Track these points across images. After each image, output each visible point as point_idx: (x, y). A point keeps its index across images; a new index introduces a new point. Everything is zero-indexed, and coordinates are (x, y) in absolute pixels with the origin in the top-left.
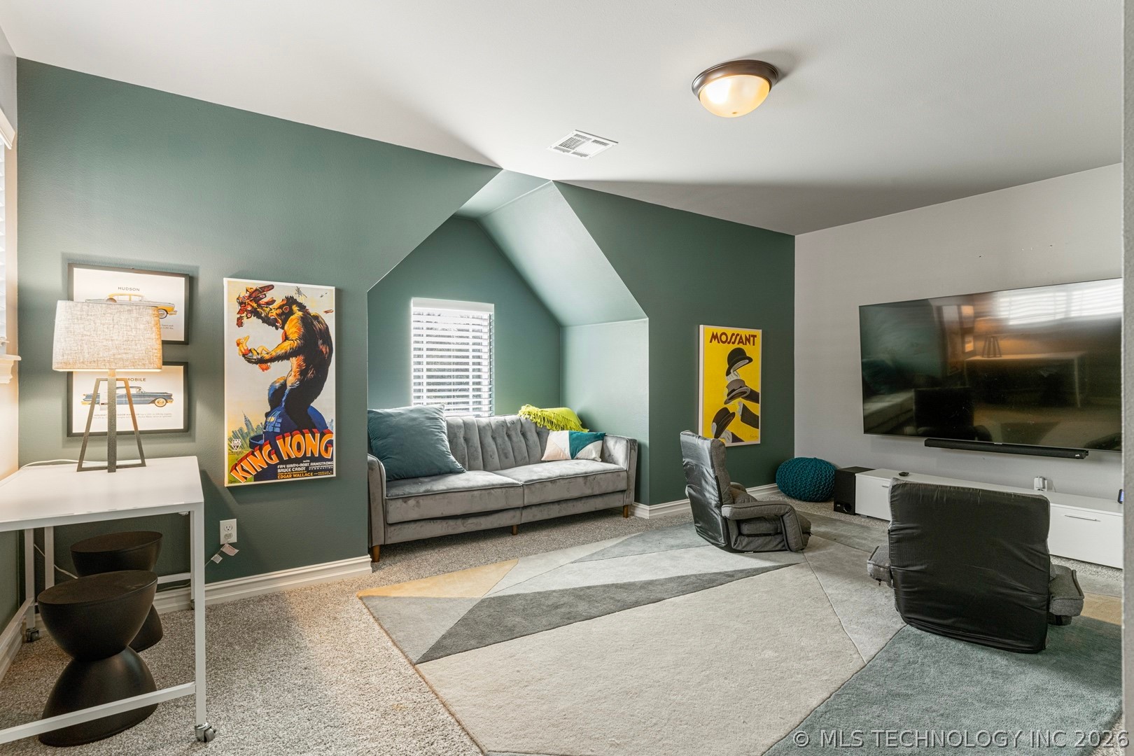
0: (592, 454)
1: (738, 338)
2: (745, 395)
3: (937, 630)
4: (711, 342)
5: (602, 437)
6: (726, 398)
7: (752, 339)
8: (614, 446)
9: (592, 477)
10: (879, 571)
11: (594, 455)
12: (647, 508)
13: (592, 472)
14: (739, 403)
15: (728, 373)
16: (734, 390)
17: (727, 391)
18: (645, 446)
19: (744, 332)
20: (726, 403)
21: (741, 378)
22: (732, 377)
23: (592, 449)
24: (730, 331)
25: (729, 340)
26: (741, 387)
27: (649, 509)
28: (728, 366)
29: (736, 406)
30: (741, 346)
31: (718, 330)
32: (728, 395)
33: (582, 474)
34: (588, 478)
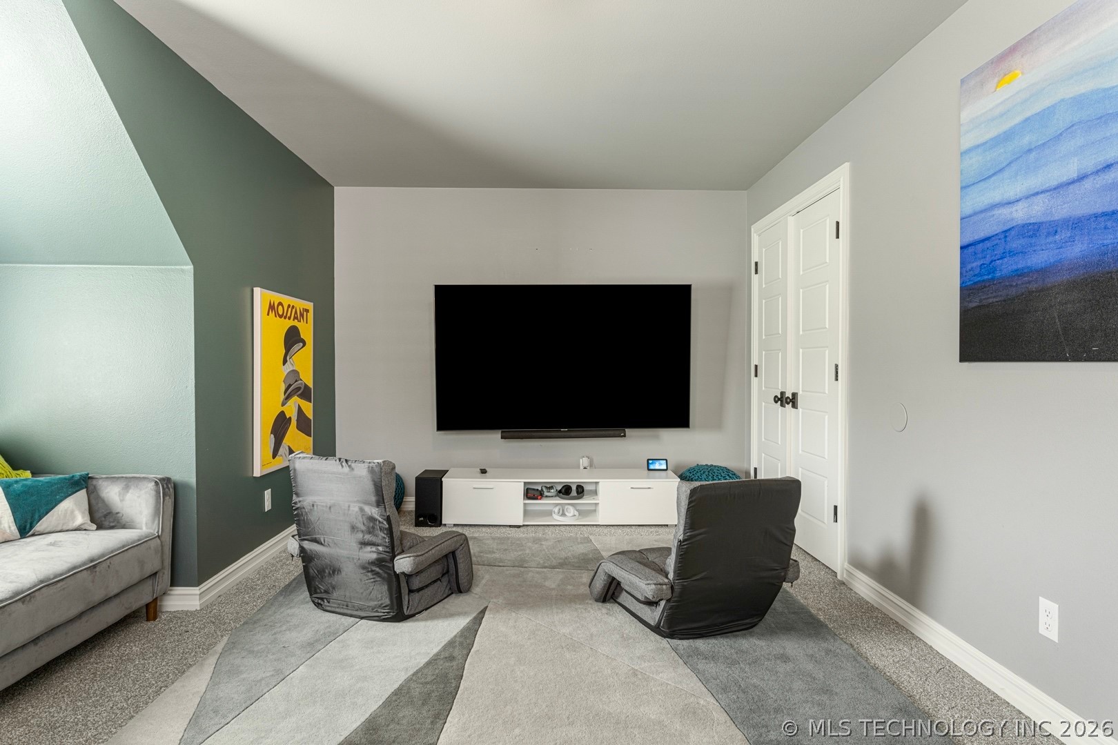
0: (73, 518)
1: (294, 311)
2: (300, 392)
3: (694, 634)
4: (268, 314)
5: (84, 483)
6: (283, 397)
7: (305, 313)
8: (122, 496)
9: (104, 565)
10: (662, 590)
11: (81, 518)
12: (195, 591)
13: (103, 555)
14: (295, 403)
15: (285, 362)
16: (290, 386)
17: (283, 387)
18: (186, 486)
19: (300, 304)
20: (283, 404)
21: (296, 368)
22: (288, 368)
23: (72, 508)
24: (287, 300)
25: (285, 314)
26: (296, 381)
27: (198, 592)
28: (284, 351)
29: (291, 410)
30: (296, 323)
31: (276, 297)
32: (285, 393)
33: (84, 564)
34: (97, 569)
